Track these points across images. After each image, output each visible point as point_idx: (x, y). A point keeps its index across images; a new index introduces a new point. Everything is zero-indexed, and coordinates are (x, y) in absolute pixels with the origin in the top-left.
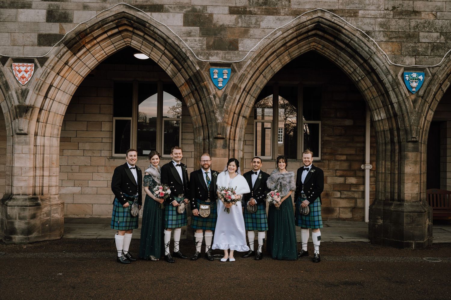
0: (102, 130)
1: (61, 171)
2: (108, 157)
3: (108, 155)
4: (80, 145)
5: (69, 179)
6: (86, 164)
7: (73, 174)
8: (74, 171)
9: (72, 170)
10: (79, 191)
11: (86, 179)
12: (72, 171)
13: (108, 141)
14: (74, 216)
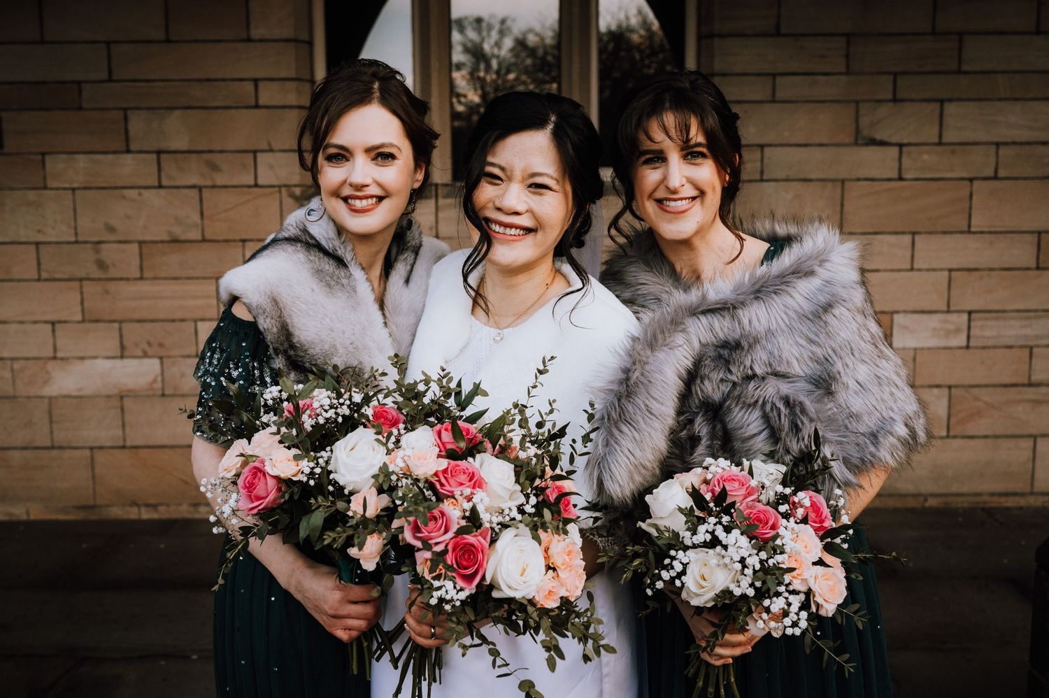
0: (256, 33)
1: (44, 275)
2: (298, 191)
3: (296, 179)
4: (137, 124)
5: (90, 319)
6: (178, 231)
7: (112, 287)
8: (113, 273)
9: (101, 265)
10: (150, 378)
11: (178, 315)
12: (105, 274)
13: (292, 99)
14: (132, 514)
